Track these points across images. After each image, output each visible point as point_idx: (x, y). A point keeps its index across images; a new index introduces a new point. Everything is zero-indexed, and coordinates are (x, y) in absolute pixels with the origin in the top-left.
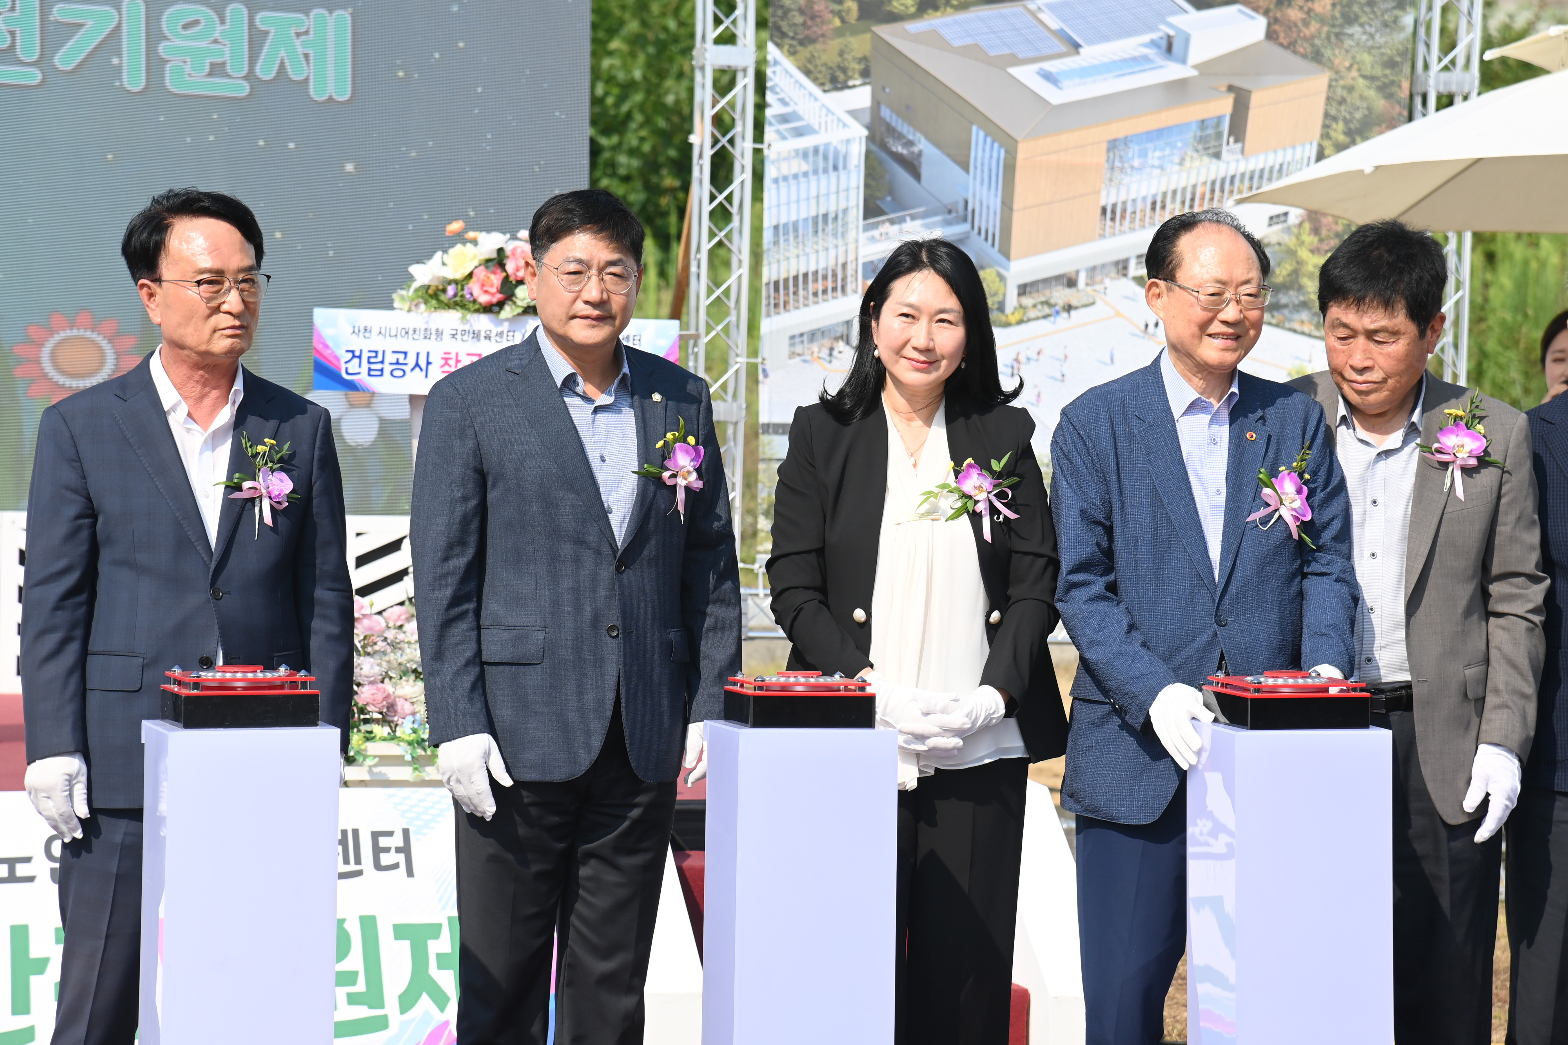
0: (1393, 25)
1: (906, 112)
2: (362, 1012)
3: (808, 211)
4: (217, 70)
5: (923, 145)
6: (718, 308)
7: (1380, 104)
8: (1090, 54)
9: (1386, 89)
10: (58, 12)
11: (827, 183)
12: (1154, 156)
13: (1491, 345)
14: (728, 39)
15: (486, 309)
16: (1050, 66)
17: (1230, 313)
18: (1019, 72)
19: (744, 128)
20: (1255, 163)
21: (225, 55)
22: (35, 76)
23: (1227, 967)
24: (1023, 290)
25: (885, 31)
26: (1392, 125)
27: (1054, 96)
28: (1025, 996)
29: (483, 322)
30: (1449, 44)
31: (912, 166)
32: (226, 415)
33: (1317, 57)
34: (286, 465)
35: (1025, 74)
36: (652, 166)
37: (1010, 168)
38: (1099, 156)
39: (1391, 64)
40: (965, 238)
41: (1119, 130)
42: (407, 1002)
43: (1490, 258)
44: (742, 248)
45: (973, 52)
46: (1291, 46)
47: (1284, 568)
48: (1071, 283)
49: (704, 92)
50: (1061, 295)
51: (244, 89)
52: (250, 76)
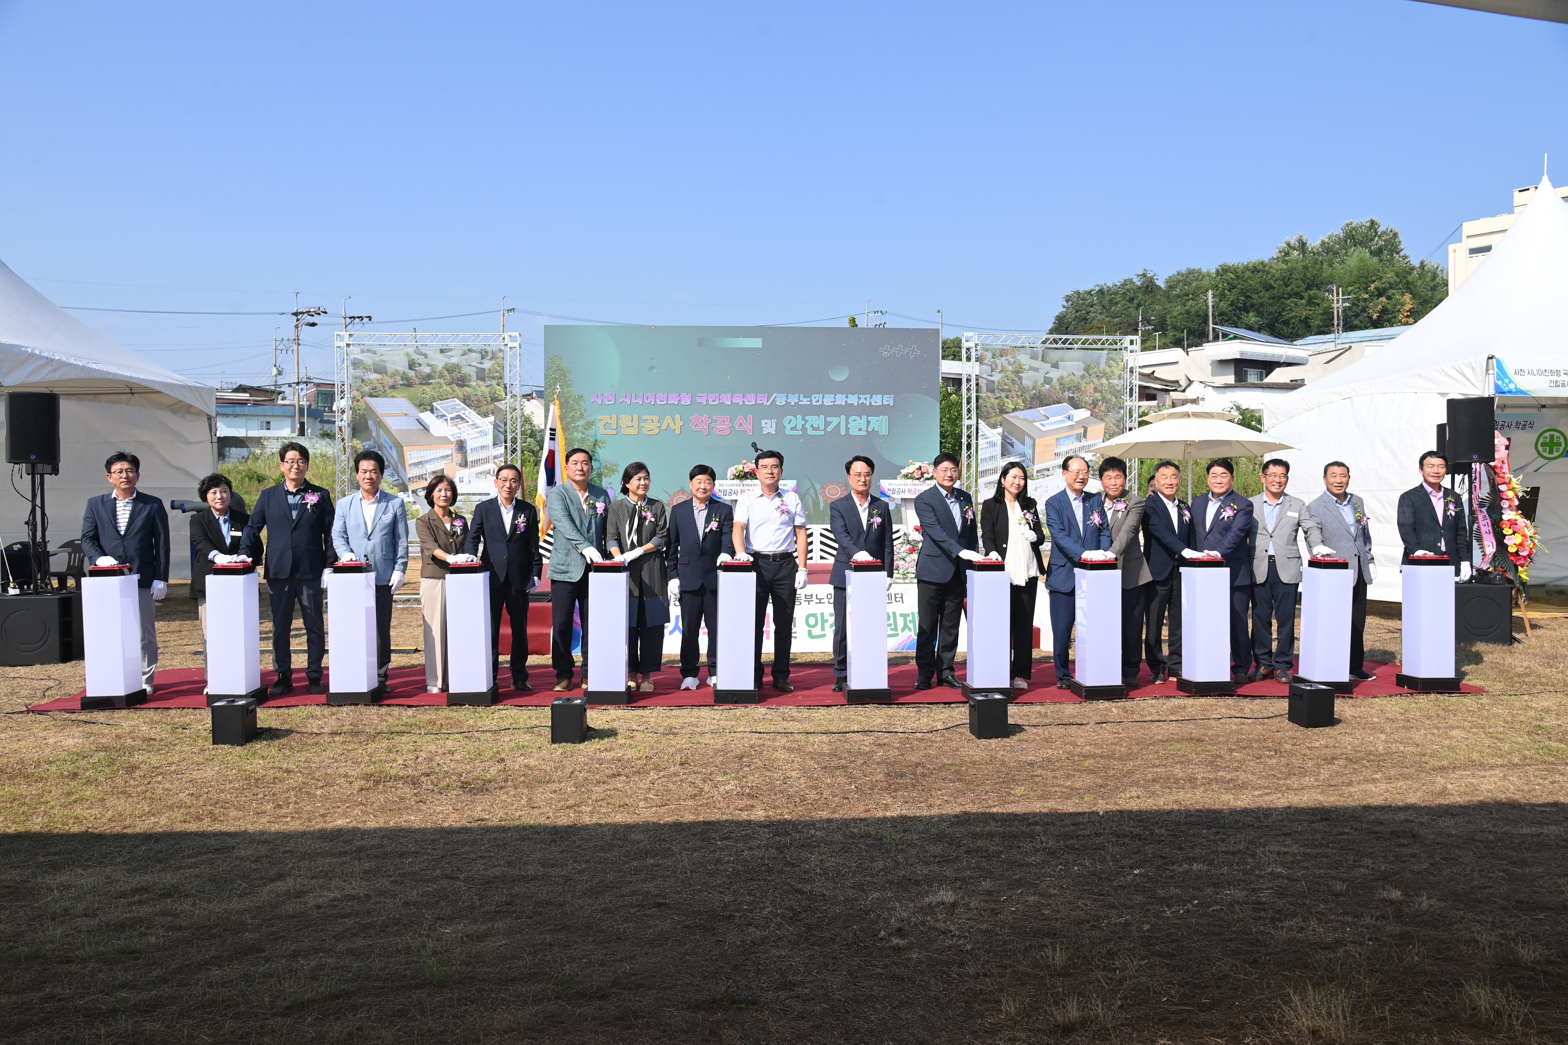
0: (1118, 413)
1: (1010, 433)
2: (893, 632)
3: (988, 455)
4: (860, 430)
5: (1014, 440)
6: (968, 478)
7: (1116, 430)
8: (1051, 420)
9: (1117, 426)
10: (829, 419)
11: (993, 449)
12: (1066, 442)
13: (1143, 482)
14: (969, 418)
15: (918, 479)
16: (1042, 422)
17: (1081, 477)
18: (1036, 424)
19: (974, 438)
20: (1089, 443)
21: (862, 426)
22: (823, 433)
23: (1084, 622)
24: (1038, 472)
25: (1005, 416)
26: (1119, 434)
27: (1043, 429)
28: (1038, 630)
29: (917, 482)
30: (1131, 416)
31: (1012, 445)
32: (866, 504)
33: (1102, 420)
34: (880, 515)
35: (1037, 424)
36: (954, 445)
37: (1034, 445)
38: (1054, 442)
39: (1118, 421)
40: (1023, 461)
41: (1058, 436)
42: (903, 630)
43: (1142, 463)
44: (973, 464)
45: (1025, 420)
46: (1096, 417)
47: (1096, 534)
48: (1048, 470)
49: (965, 430)
50: (1046, 473)
51: (865, 433)
52: (867, 431)
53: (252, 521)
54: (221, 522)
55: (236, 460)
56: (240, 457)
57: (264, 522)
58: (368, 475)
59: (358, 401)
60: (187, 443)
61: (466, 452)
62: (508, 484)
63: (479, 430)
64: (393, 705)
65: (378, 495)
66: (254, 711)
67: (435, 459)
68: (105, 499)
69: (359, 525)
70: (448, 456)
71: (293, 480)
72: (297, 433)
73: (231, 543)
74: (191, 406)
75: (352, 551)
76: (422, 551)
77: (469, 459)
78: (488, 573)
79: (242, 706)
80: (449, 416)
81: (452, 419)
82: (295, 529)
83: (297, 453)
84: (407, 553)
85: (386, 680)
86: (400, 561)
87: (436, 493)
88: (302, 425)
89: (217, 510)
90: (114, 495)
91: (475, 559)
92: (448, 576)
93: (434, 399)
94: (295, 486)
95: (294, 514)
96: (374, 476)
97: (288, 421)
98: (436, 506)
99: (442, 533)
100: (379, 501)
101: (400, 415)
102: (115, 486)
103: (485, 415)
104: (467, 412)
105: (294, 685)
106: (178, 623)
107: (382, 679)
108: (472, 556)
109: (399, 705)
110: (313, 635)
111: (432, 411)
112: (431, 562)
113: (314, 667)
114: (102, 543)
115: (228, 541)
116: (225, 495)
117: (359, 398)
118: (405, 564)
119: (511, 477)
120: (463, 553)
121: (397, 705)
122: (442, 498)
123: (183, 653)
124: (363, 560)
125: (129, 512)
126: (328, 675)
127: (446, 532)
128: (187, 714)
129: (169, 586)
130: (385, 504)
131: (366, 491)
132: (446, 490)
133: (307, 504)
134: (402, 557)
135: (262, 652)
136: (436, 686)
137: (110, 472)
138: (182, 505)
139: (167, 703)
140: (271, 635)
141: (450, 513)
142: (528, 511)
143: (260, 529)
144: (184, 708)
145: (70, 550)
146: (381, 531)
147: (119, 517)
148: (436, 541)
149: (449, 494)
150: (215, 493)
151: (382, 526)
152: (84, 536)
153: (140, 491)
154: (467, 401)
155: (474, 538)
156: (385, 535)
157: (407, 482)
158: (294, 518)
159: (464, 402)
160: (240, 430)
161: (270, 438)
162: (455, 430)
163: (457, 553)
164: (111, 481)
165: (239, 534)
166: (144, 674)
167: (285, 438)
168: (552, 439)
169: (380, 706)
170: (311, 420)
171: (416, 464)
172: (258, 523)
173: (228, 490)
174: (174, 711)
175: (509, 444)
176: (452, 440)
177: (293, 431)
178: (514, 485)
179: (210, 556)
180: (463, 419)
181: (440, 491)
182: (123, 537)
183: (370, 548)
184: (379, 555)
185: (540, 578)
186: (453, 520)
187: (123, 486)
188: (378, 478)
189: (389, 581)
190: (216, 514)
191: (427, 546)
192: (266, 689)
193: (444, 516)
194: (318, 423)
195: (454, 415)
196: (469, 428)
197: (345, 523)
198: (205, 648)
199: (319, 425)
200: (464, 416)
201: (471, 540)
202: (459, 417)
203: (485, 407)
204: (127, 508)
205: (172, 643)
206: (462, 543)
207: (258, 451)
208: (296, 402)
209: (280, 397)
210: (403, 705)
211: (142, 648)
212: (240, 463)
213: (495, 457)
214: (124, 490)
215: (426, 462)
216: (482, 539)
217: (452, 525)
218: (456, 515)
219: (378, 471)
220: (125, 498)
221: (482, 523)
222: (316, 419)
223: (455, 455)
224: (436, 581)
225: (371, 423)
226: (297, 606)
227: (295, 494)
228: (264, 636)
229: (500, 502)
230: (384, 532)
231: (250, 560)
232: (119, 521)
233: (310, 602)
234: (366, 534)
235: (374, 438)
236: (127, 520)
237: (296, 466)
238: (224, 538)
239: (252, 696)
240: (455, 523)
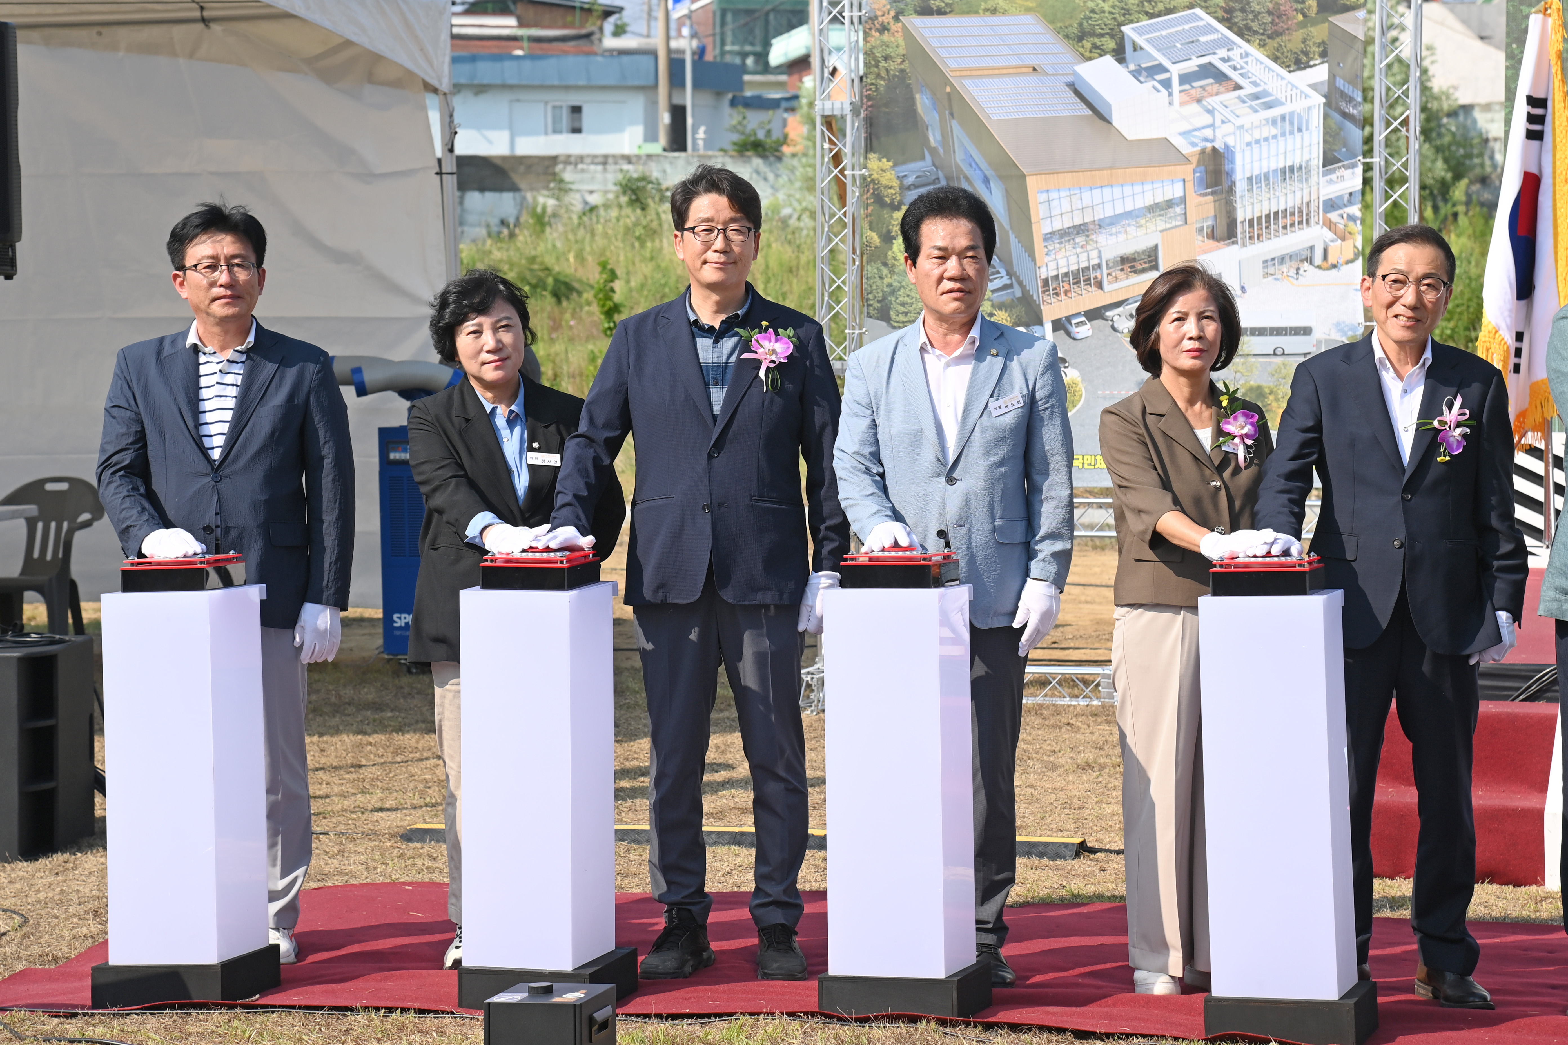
53: (591, 421)
54: (500, 421)
55: (483, 232)
56: (494, 221)
57: (625, 424)
58: (952, 266)
59: (884, 29)
60: (368, 176)
61: (1231, 190)
62: (1409, 295)
63: (1276, 112)
64: (1029, 1028)
65: (975, 332)
66: (607, 1025)
67: (1128, 215)
68: (167, 350)
69: (919, 434)
70: (1169, 204)
71: (712, 287)
72: (663, 140)
73: (532, 488)
74: (377, 58)
75: (897, 517)
76: (1120, 518)
77: (1243, 213)
78: (1338, 595)
79: (574, 1007)
80: (1175, 71)
81: (1185, 79)
82: (719, 444)
83: (723, 201)
84: (1069, 522)
85: (1001, 943)
86: (1045, 549)
87: (1167, 328)
88: (678, 113)
89: (488, 385)
90: (192, 339)
91: (1296, 548)
92: (1207, 602)
93: (1128, 16)
94: (720, 308)
95: (718, 396)
96: (971, 269)
97: (637, 104)
98: (1166, 370)
99: (1185, 460)
100: (980, 354)
101: (1017, 71)
102: (197, 309)
103: (1299, 63)
104: (1235, 54)
105: (714, 946)
106: (348, 739)
107: (990, 939)
108: (1284, 539)
109: (1049, 1029)
110: (773, 788)
111: (1120, 55)
112: (1150, 555)
113: (775, 890)
114: (157, 486)
115: (522, 482)
116: (507, 338)
117: (888, 19)
118: (1063, 559)
119: (1420, 269)
120: (1255, 525)
121: (1042, 1028)
122: (1188, 344)
123: (372, 835)
124: (935, 548)
125: (233, 391)
126: (823, 918)
127: (1198, 458)
128: (402, 1028)
129: (346, 623)
130: (999, 362)
131: (941, 317)
132: (1201, 316)
133: (757, 363)
134: (1052, 536)
135: (622, 836)
136: (1164, 970)
137: (181, 268)
138: (358, 371)
139: (339, 994)
140: (647, 782)
141: (1212, 394)
142: (1476, 388)
143: (614, 447)
144: (390, 1010)
145: (32, 509)
146: (987, 453)
147: (207, 406)
148: (1166, 484)
149: (1211, 329)
150: (478, 332)
151: (990, 435)
152: (105, 465)
153: (266, 326)
154: (1238, 17)
155: (1290, 476)
156: (1001, 463)
157: (1036, 293)
158: (717, 409)
159: (1227, 21)
160: (492, 134)
161: (581, 159)
162: (1194, 114)
163: (1234, 527)
164: (184, 294)
165: (553, 459)
166: (274, 896)
167: (628, 159)
168: (1534, 136)
169: (988, 1027)
170: (707, 99)
171: (1066, 234)
172: (607, 426)
173: (517, 321)
174: (362, 1019)
175: (1377, 160)
176: (1186, 149)
177: (651, 136)
178: (1430, 297)
179: (472, 530)
180: (1221, 77)
181: (1181, 319)
182: (216, 468)
183: (953, 509)
184: (981, 530)
185: (1517, 617)
186: (1222, 415)
187: (219, 309)
188: (981, 272)
189: (1013, 614)
190: (486, 399)
191: (1132, 499)
192: (634, 954)
193: (1191, 402)
194: (726, 109)
195: (1192, 65)
196: (1243, 109)
197: (874, 425)
198: (452, 821)
199: (731, 117)
200: (1224, 68)
201: (1282, 484)
202: (1209, 71)
203: (1299, 35)
204: (229, 379)
205: (338, 804)
206: (1252, 494)
207: (546, 201)
208: (657, 41)
209: (609, 25)
210: (1061, 1031)
211: (271, 815)
212: (496, 237)
213: (1331, 205)
214: (223, 321)
215: (1100, 225)
216: (1317, 483)
217: (1220, 433)
218: (1233, 399)
219: (981, 253)
220: (223, 349)
221: (1317, 427)
222: (719, 94)
223: (1193, 200)
224: (1164, 617)
225: (923, 102)
226: (724, 690)
227: (717, 335)
228: (625, 784)
229: (1378, 354)
230: (996, 457)
231: (587, 542)
232: (208, 417)
233: (763, 680)
234: (941, 461)
235: (933, 151)
236: (228, 415)
237: (719, 244)
238: (509, 472)
239: (595, 978)
240: (1230, 427)
